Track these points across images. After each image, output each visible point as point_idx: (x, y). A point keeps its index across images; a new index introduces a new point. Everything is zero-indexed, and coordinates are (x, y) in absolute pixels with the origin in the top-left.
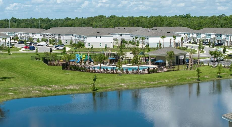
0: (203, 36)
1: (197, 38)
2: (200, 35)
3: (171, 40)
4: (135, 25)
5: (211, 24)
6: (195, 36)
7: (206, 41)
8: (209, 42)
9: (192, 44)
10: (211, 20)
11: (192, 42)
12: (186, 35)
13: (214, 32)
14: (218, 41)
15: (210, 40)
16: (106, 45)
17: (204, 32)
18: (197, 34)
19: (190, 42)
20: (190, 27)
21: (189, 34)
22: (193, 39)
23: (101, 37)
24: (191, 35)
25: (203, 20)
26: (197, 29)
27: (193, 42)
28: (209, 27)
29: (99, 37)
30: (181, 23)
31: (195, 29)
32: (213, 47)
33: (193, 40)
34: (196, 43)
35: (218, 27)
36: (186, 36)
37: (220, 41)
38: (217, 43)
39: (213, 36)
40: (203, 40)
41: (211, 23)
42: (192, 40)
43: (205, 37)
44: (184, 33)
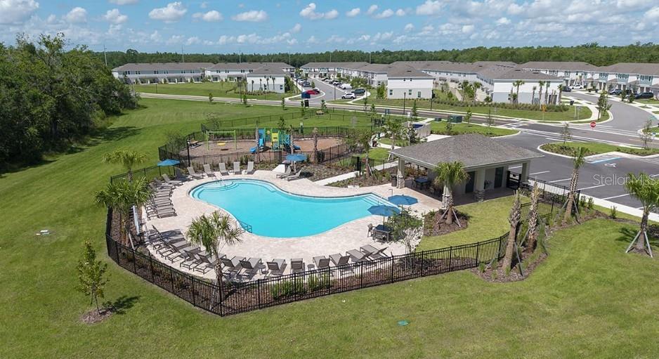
0: (611, 77)
1: (600, 81)
2: (607, 75)
3: (535, 89)
4: (509, 58)
5: (631, 57)
6: (596, 76)
7: (617, 88)
8: (622, 89)
9: (588, 92)
10: (631, 50)
11: (589, 87)
12: (580, 74)
13: (634, 72)
14: (642, 88)
15: (624, 86)
16: (419, 93)
17: (614, 72)
18: (601, 74)
19: (585, 87)
20: (591, 62)
21: (586, 74)
22: (592, 82)
23: (411, 79)
24: (589, 76)
25: (616, 51)
26: (603, 64)
27: (591, 88)
28: (625, 61)
29: (408, 79)
30: (578, 55)
31: (599, 65)
32: (631, 102)
33: (592, 85)
34: (596, 91)
35: (642, 62)
36: (580, 77)
37: (648, 89)
38: (639, 92)
39: (632, 79)
40: (611, 86)
41: (631, 54)
42: (590, 84)
43: (615, 80)
44: (577, 72)
